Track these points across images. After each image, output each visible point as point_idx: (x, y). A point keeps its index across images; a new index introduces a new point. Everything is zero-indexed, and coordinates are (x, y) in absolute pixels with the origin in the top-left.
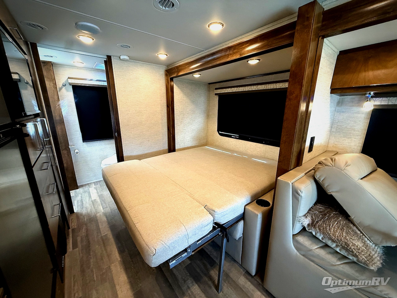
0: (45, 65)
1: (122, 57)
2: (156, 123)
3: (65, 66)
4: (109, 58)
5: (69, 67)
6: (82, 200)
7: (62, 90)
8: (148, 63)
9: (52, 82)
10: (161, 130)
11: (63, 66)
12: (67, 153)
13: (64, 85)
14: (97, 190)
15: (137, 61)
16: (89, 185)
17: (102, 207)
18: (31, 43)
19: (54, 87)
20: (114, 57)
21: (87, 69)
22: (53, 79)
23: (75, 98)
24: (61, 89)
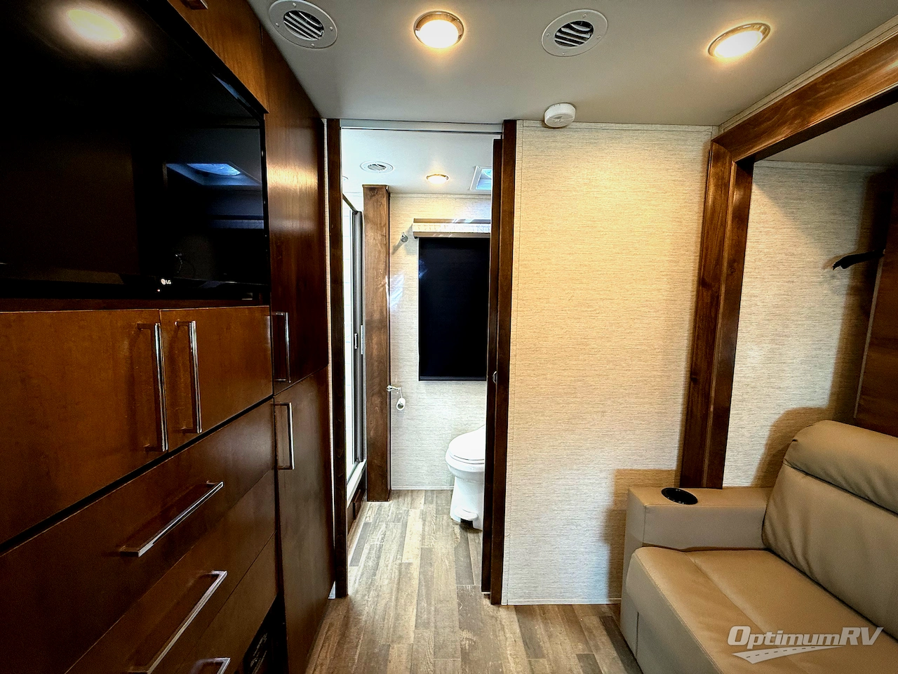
0: (374, 195)
1: (549, 115)
2: (643, 347)
3: (413, 195)
4: (510, 127)
5: (420, 195)
6: (381, 547)
7: (398, 252)
8: (638, 127)
9: (379, 232)
10: (661, 376)
11: (410, 195)
12: (382, 402)
13: (404, 239)
14: (424, 525)
15: (600, 125)
16: (415, 494)
17: (415, 610)
18: (329, 121)
19: (381, 244)
20: (526, 123)
21: (457, 196)
22: (382, 225)
23: (421, 268)
24: (396, 248)
